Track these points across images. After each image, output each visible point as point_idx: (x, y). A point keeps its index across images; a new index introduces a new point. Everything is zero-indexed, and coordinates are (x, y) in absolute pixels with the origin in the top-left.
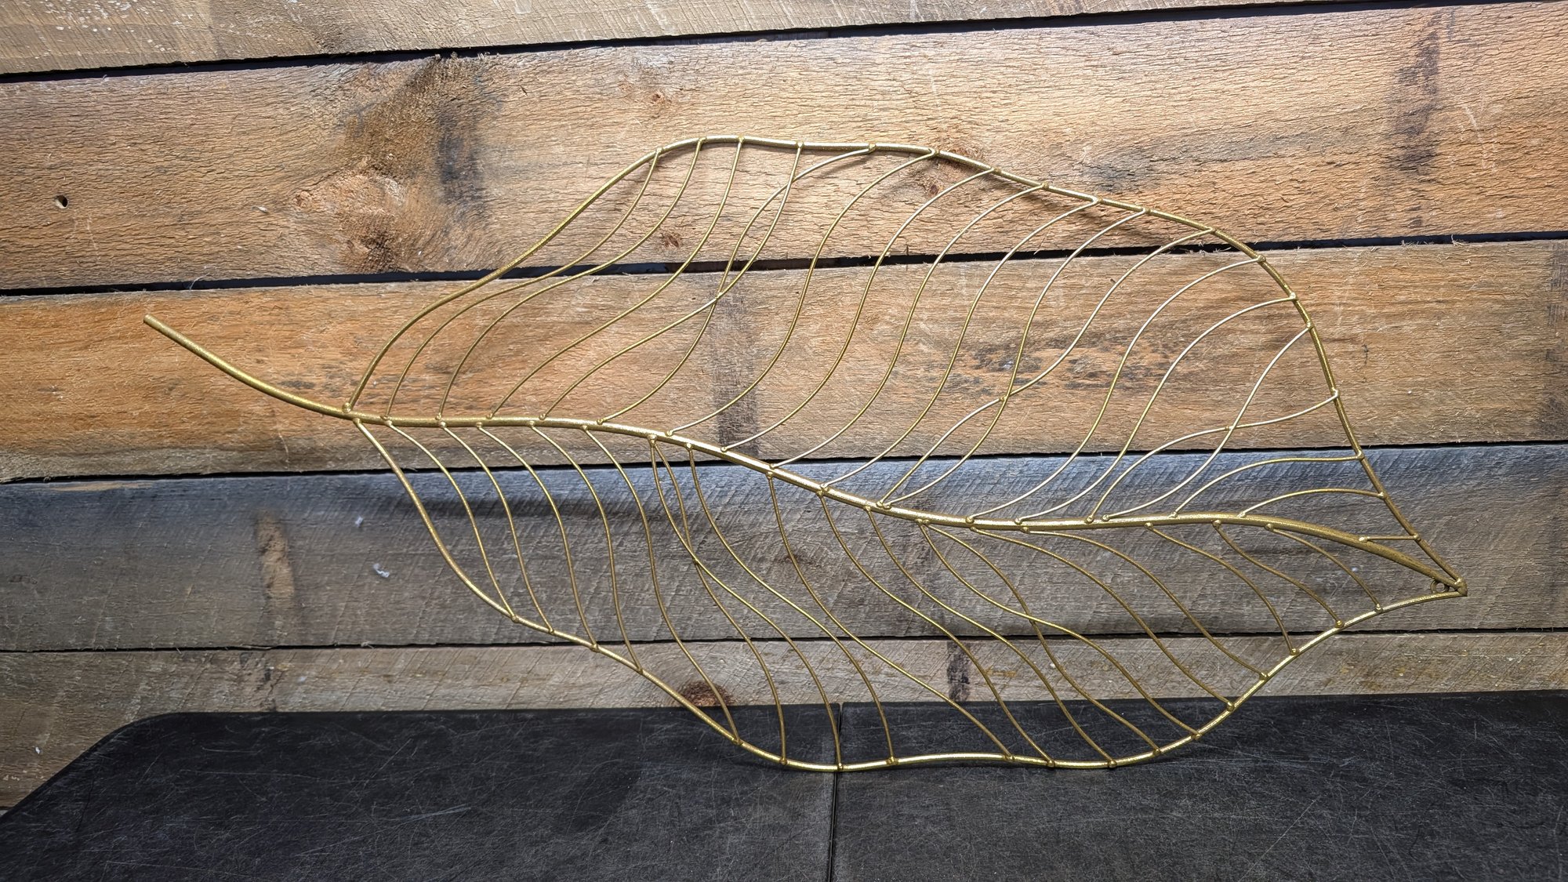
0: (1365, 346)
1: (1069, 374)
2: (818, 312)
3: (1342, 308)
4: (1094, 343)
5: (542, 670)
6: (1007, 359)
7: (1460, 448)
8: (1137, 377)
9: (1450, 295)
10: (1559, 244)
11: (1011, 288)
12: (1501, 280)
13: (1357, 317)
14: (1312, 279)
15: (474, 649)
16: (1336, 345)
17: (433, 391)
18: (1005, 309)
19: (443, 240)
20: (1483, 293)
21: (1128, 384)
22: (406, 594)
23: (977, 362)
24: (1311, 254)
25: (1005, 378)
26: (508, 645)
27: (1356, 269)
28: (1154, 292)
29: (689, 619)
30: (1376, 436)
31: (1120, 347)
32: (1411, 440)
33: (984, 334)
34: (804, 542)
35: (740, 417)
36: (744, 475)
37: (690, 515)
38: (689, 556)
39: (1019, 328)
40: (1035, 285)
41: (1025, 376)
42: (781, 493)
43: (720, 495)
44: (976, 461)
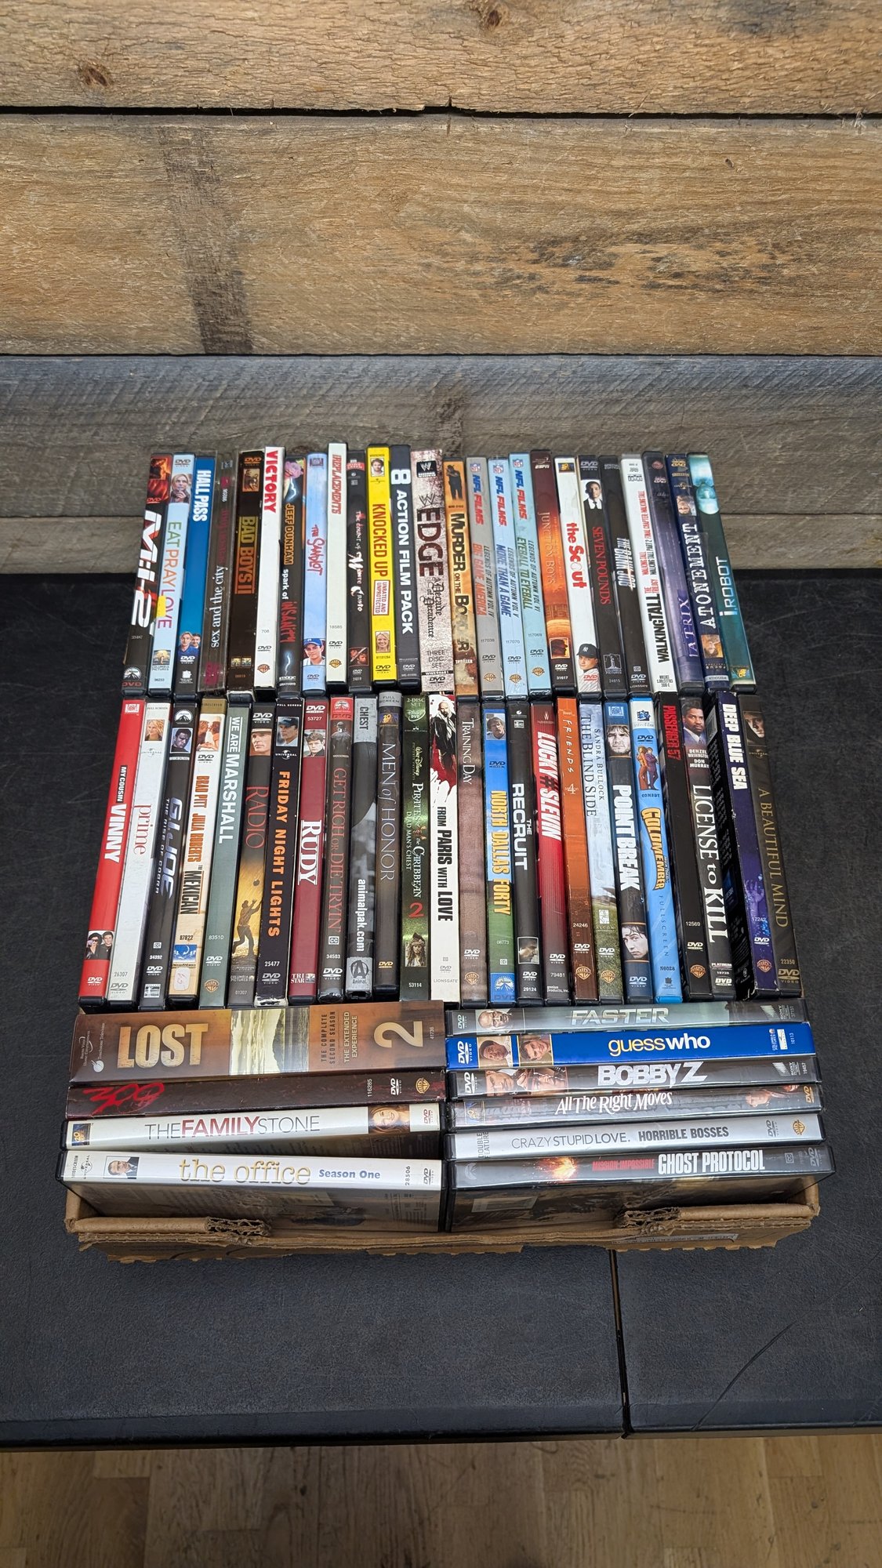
1: (651, 275)
2: (322, 185)
4: (687, 239)
5: (32, 538)
6: (574, 254)
8: (732, 279)
11: (590, 165)
18: (579, 192)
21: (718, 287)
23: (535, 256)
25: (573, 274)
28: (779, 180)
31: (718, 244)
33: (547, 222)
34: (316, 435)
35: (224, 309)
36: (236, 369)
37: (175, 410)
38: (181, 446)
39: (594, 217)
40: (623, 163)
41: (594, 274)
42: (284, 389)
43: (210, 388)
44: (523, 360)
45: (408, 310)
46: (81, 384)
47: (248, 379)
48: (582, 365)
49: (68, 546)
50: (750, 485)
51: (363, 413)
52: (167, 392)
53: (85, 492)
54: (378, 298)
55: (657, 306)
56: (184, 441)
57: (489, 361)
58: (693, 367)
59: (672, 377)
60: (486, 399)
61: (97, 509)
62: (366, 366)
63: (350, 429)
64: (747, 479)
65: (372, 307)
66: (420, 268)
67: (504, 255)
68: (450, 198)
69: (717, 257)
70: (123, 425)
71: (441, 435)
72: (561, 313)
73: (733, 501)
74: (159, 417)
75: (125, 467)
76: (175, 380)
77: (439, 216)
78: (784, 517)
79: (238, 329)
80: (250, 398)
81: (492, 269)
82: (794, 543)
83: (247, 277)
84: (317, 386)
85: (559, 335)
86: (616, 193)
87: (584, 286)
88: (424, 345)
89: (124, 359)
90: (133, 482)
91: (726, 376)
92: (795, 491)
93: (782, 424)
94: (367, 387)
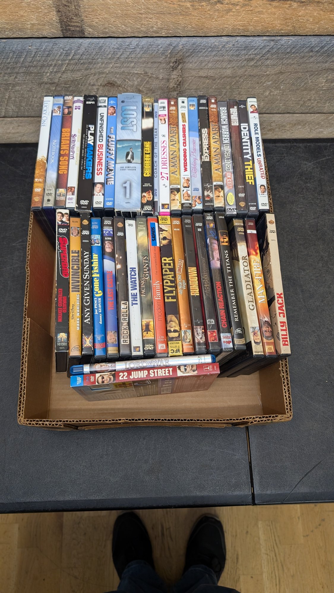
34: (116, 77)
35: (71, 14)
36: (78, 45)
37: (51, 65)
38: (55, 83)
42: (100, 55)
43: (66, 54)
44: (210, 38)
45: (157, 13)
46: (8, 53)
47: (84, 49)
48: (237, 41)
49: (8, 131)
50: (310, 100)
51: (137, 66)
52: (47, 57)
53: (14, 105)
54: (143, 7)
56: (56, 81)
57: (194, 40)
58: (289, 42)
59: (280, 47)
60: (193, 59)
61: (20, 113)
62: (137, 43)
63: (131, 75)
64: (309, 97)
65: (140, 12)
70: (28, 73)
71: (172, 77)
72: (229, 15)
73: (302, 107)
74: (44, 69)
75: (30, 94)
76: (50, 51)
78: (324, 115)
79: (77, 24)
80: (85, 59)
82: (327, 127)
84: (115, 53)
85: (227, 26)
88: (163, 32)
89: (26, 40)
90: (35, 101)
91: (303, 46)
92: (329, 102)
93: (328, 70)
94: (139, 53)
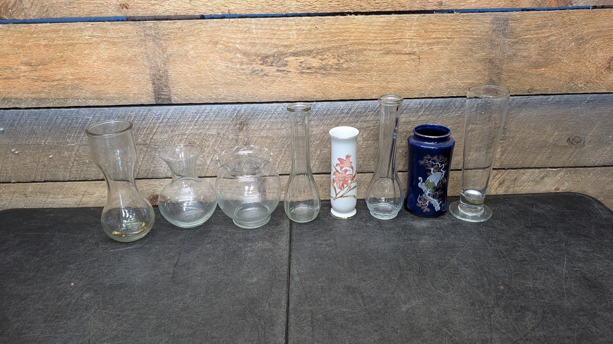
0: (419, 56)
1: (300, 68)
2: (192, 39)
3: (410, 40)
4: (309, 54)
5: (91, 190)
6: (274, 61)
7: (456, 99)
8: (327, 69)
9: (452, 35)
10: (496, 14)
11: (273, 30)
12: (473, 29)
13: (416, 44)
14: (398, 28)
15: (61, 183)
16: (407, 56)
17: (26, 74)
18: (272, 39)
19: (20, 5)
20: (465, 34)
21: (324, 72)
22: (28, 161)
23: (261, 62)
24: (397, 17)
25: (274, 69)
26: (75, 181)
27: (415, 23)
28: (333, 33)
29: (150, 170)
30: (423, 94)
31: (320, 56)
32: (437, 95)
33: (264, 50)
34: (195, 138)
35: (162, 85)
36: (166, 110)
37: (145, 127)
38: (146, 144)
39: (278, 47)
40: (284, 29)
41: (282, 68)
42: (183, 118)
43: (157, 119)
44: (264, 104)
45: (223, 84)
47: (170, 114)
48: (284, 106)
51: (211, 128)
52: (143, 120)
54: (212, 80)
55: (305, 80)
56: (148, 142)
57: (253, 105)
58: (323, 106)
59: (317, 109)
60: (254, 121)
62: (211, 108)
63: (207, 136)
65: (211, 83)
66: (225, 68)
67: (251, 63)
68: (232, 42)
69: (321, 61)
71: (239, 137)
72: (274, 84)
74: (140, 131)
76: (145, 115)
77: (229, 48)
79: (167, 93)
80: (171, 122)
81: (248, 68)
83: (169, 72)
84: (194, 117)
85: (275, 93)
86: (283, 39)
87: (279, 73)
89: (129, 108)
91: (335, 109)
94: (212, 117)
